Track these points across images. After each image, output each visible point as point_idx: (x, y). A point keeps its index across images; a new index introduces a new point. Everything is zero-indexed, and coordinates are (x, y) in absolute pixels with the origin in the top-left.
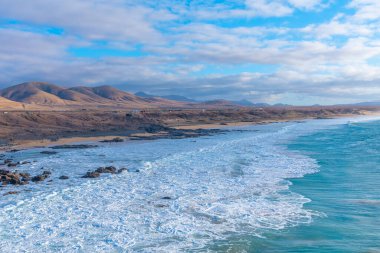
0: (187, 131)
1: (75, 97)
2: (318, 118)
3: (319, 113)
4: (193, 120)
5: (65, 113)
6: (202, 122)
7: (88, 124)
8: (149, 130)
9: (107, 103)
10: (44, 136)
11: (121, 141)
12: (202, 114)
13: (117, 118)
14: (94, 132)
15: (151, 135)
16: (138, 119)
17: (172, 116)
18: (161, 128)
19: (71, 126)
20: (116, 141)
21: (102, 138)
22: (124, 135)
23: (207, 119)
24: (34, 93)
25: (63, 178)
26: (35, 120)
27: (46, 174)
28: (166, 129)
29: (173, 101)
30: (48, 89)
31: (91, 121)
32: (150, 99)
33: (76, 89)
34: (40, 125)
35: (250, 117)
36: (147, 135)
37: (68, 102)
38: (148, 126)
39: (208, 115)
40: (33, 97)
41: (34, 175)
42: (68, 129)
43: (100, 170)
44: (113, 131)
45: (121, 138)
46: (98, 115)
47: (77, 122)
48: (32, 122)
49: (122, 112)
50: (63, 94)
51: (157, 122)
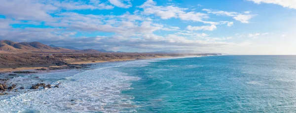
0: (76, 65)
1: (21, 47)
2: (138, 59)
3: (138, 56)
4: (79, 60)
5: (17, 55)
6: (83, 60)
7: (29, 61)
8: (58, 64)
9: (36, 50)
10: (10, 66)
11: (45, 70)
12: (83, 56)
13: (42, 58)
14: (32, 65)
15: (59, 67)
16: (52, 59)
17: (68, 57)
18: (63, 63)
19: (21, 62)
20: (43, 69)
21: (36, 68)
22: (45, 67)
23: (85, 59)
24: (3, 45)
25: (22, 88)
26: (5, 59)
27: (14, 86)
28: (66, 64)
29: (68, 49)
30: (9, 43)
31: (30, 59)
32: (56, 48)
33: (22, 43)
34: (8, 61)
35: (106, 58)
36: (57, 67)
37: (18, 49)
38: (57, 62)
39: (85, 57)
40: (3, 47)
41: (8, 86)
42: (20, 63)
43: (38, 85)
44: (41, 65)
45: (45, 68)
46: (33, 56)
47: (24, 60)
48: (5, 60)
49: (44, 55)
50: (16, 46)
51: (61, 60)
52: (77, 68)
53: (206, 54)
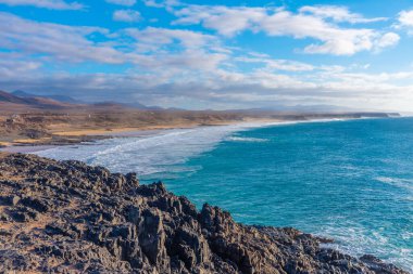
4: (78, 126)
6: (86, 127)
12: (88, 119)
15: (33, 141)
16: (20, 124)
18: (44, 134)
22: (6, 141)
23: (93, 124)
28: (49, 135)
35: (137, 122)
36: (30, 141)
38: (30, 132)
39: (93, 120)
51: (40, 128)
52: (71, 142)
53: (359, 115)
